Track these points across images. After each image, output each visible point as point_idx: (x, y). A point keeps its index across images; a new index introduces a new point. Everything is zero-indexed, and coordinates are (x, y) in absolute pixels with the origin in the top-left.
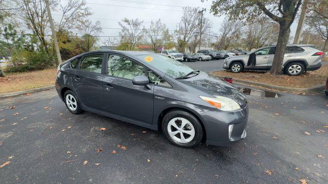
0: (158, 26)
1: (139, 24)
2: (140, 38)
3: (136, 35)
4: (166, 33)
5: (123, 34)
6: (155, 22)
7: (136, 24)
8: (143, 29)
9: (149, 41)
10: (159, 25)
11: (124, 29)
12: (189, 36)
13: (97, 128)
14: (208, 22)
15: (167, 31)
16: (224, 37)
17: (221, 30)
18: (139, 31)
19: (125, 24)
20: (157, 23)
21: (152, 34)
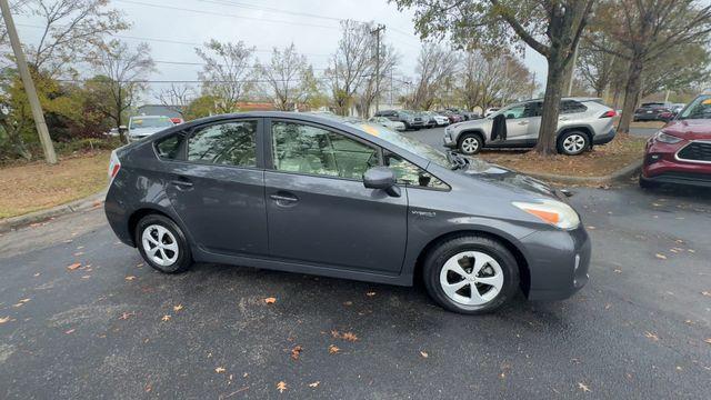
0: (289, 60)
1: (247, 54)
2: (249, 85)
3: (240, 78)
4: (308, 75)
5: (208, 76)
6: (282, 50)
7: (238, 54)
8: (256, 66)
9: (271, 92)
10: (292, 57)
11: (211, 64)
12: (356, 81)
13: (252, 301)
14: (393, 53)
15: (310, 69)
16: (423, 83)
17: (417, 70)
18: (247, 71)
19: (212, 53)
20: (287, 52)
21: (277, 77)
